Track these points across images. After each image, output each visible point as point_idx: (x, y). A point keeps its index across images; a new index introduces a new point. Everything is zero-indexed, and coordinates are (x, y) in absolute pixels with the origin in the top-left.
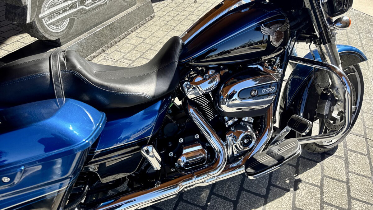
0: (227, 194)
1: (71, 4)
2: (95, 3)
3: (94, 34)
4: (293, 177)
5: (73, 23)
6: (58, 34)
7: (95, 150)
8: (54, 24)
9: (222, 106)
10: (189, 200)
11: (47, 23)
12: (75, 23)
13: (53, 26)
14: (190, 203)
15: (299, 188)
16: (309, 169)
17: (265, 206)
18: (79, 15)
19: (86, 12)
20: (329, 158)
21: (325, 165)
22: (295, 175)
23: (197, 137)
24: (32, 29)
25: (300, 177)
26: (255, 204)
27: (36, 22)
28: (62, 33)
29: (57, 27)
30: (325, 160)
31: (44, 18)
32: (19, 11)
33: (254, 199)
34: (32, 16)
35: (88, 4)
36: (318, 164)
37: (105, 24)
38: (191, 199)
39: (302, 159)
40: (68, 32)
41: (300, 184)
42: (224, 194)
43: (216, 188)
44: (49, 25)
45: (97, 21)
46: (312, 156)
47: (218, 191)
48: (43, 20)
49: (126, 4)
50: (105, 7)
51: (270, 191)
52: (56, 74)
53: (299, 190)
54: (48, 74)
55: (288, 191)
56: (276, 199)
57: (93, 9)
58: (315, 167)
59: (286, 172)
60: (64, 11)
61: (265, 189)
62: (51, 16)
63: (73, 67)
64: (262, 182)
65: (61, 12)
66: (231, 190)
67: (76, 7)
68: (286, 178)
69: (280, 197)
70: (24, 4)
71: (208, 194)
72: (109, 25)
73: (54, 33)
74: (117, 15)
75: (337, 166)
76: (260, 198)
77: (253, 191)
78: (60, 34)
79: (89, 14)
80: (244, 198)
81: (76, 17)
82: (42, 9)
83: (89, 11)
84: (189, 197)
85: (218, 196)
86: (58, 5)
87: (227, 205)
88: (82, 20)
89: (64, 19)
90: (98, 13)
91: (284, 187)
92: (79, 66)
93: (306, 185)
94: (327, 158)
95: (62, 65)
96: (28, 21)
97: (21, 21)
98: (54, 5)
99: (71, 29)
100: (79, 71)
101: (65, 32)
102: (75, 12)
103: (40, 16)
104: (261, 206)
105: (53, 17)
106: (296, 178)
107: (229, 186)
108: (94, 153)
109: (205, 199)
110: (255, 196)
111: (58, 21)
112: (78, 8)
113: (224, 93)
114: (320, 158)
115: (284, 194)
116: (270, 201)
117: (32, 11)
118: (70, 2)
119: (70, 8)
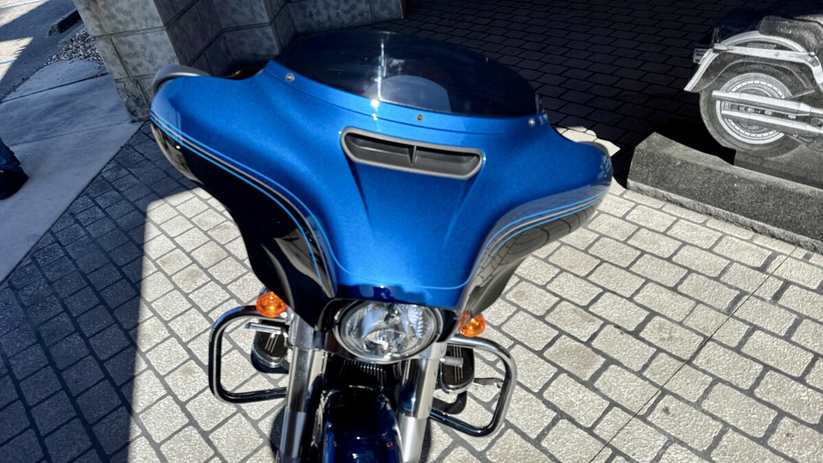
1: (801, 112)
5: (788, 149)
6: (737, 143)
8: (737, 121)
11: (723, 112)
12: (796, 151)
13: (732, 123)
18: (817, 144)
27: (703, 98)
29: (741, 131)
31: (721, 100)
34: (698, 85)
44: (724, 116)
48: (718, 103)
60: (778, 115)
62: (739, 105)
65: (769, 112)
73: (729, 134)
78: (741, 145)
81: (807, 143)
82: (726, 86)
86: (767, 96)
89: (771, 127)
96: (688, 88)
98: (758, 93)
103: (715, 93)
105: (742, 109)
111: (750, 123)
117: (705, 79)
118: (805, 108)
119: (798, 119)
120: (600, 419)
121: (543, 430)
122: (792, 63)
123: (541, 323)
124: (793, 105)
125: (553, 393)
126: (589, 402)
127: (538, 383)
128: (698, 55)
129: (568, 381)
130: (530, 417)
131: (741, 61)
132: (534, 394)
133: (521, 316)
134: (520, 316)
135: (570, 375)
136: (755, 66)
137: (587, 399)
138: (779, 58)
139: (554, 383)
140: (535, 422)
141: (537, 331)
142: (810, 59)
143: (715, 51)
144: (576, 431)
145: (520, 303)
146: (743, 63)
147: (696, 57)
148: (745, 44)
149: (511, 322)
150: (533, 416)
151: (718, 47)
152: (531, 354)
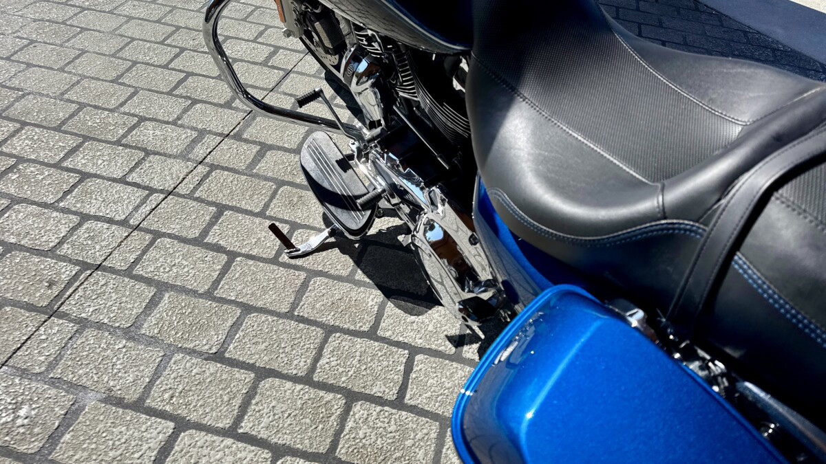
120: (144, 252)
121: (217, 222)
123: (260, 364)
125: (213, 263)
126: (162, 265)
127: (239, 268)
129: (195, 284)
130: (238, 229)
132: (239, 255)
133: (300, 366)
134: (302, 364)
135: (194, 293)
137: (164, 269)
139: (215, 275)
140: (229, 226)
141: (263, 347)
144: (176, 230)
145: (313, 392)
149: (312, 347)
150: (235, 231)
152: (260, 304)
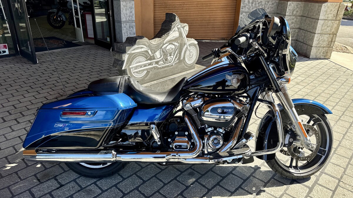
0: (206, 184)
1: (149, 63)
2: (165, 64)
3: (160, 82)
4: (260, 188)
5: (149, 74)
6: (138, 79)
7: (129, 121)
8: (137, 72)
9: (202, 117)
10: (180, 181)
11: (133, 71)
12: (150, 73)
13: (136, 74)
14: (179, 182)
15: (260, 195)
16: (275, 187)
17: (229, 197)
18: (153, 70)
19: (158, 68)
20: (297, 184)
21: (291, 187)
22: (262, 187)
23: (187, 133)
24: (124, 73)
25: (265, 189)
26: (222, 194)
27: (127, 70)
28: (141, 79)
29: (138, 75)
30: (292, 185)
31: (132, 68)
32: (120, 62)
33: (223, 192)
34: (126, 66)
35: (160, 64)
36: (285, 186)
37: (169, 78)
38: (182, 180)
39: (274, 180)
40: (144, 78)
41: (263, 193)
42: (204, 184)
43: (201, 180)
44: (134, 73)
45: (164, 76)
46: (283, 180)
47: (201, 181)
48: (132, 69)
49: (187, 67)
50: (171, 67)
51: (237, 191)
52: (122, 84)
53: (260, 196)
54: (118, 83)
55: (252, 194)
56: (239, 196)
57: (163, 68)
58: (281, 187)
59: (256, 184)
60: (145, 66)
61: (234, 189)
62: (136, 67)
63: (130, 82)
64: (235, 185)
65: (143, 66)
66: (210, 183)
67: (153, 65)
68: (254, 187)
69: (243, 195)
70: (123, 59)
71: (193, 181)
72: (172, 79)
73: (136, 77)
74: (179, 73)
75: (301, 190)
76: (228, 192)
77: (225, 187)
78: (139, 79)
79: (160, 70)
80: (217, 189)
81: (151, 70)
82: (132, 63)
83: (160, 68)
84: (180, 179)
85: (200, 183)
86: (142, 62)
87: (203, 190)
88: (155, 73)
89: (144, 70)
90: (165, 71)
91: (249, 191)
92: (132, 82)
93: (267, 194)
94: (295, 184)
95: (126, 80)
96: (123, 68)
97: (120, 68)
98: (140, 62)
99: (147, 77)
100: (132, 84)
101: (142, 78)
102: (151, 67)
103: (130, 67)
104: (226, 196)
105: (137, 68)
106: (262, 189)
107: (210, 181)
108: (128, 123)
109: (191, 183)
110: (225, 190)
111: (140, 71)
112: (154, 65)
113: (204, 109)
114: (289, 183)
115: (247, 195)
116: (234, 196)
117: (127, 64)
118: (149, 62)
119: (149, 65)
122: (144, 51)
124: (147, 62)
128: (124, 57)
131: (134, 54)
136: (137, 55)
138: (142, 50)
142: (147, 49)
143: (128, 54)
146: (135, 55)
147: (123, 58)
148: (134, 50)
151: (128, 52)
